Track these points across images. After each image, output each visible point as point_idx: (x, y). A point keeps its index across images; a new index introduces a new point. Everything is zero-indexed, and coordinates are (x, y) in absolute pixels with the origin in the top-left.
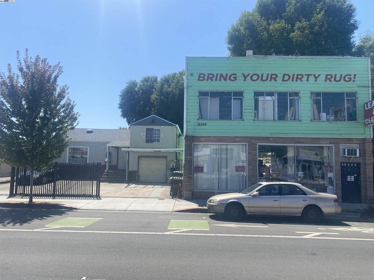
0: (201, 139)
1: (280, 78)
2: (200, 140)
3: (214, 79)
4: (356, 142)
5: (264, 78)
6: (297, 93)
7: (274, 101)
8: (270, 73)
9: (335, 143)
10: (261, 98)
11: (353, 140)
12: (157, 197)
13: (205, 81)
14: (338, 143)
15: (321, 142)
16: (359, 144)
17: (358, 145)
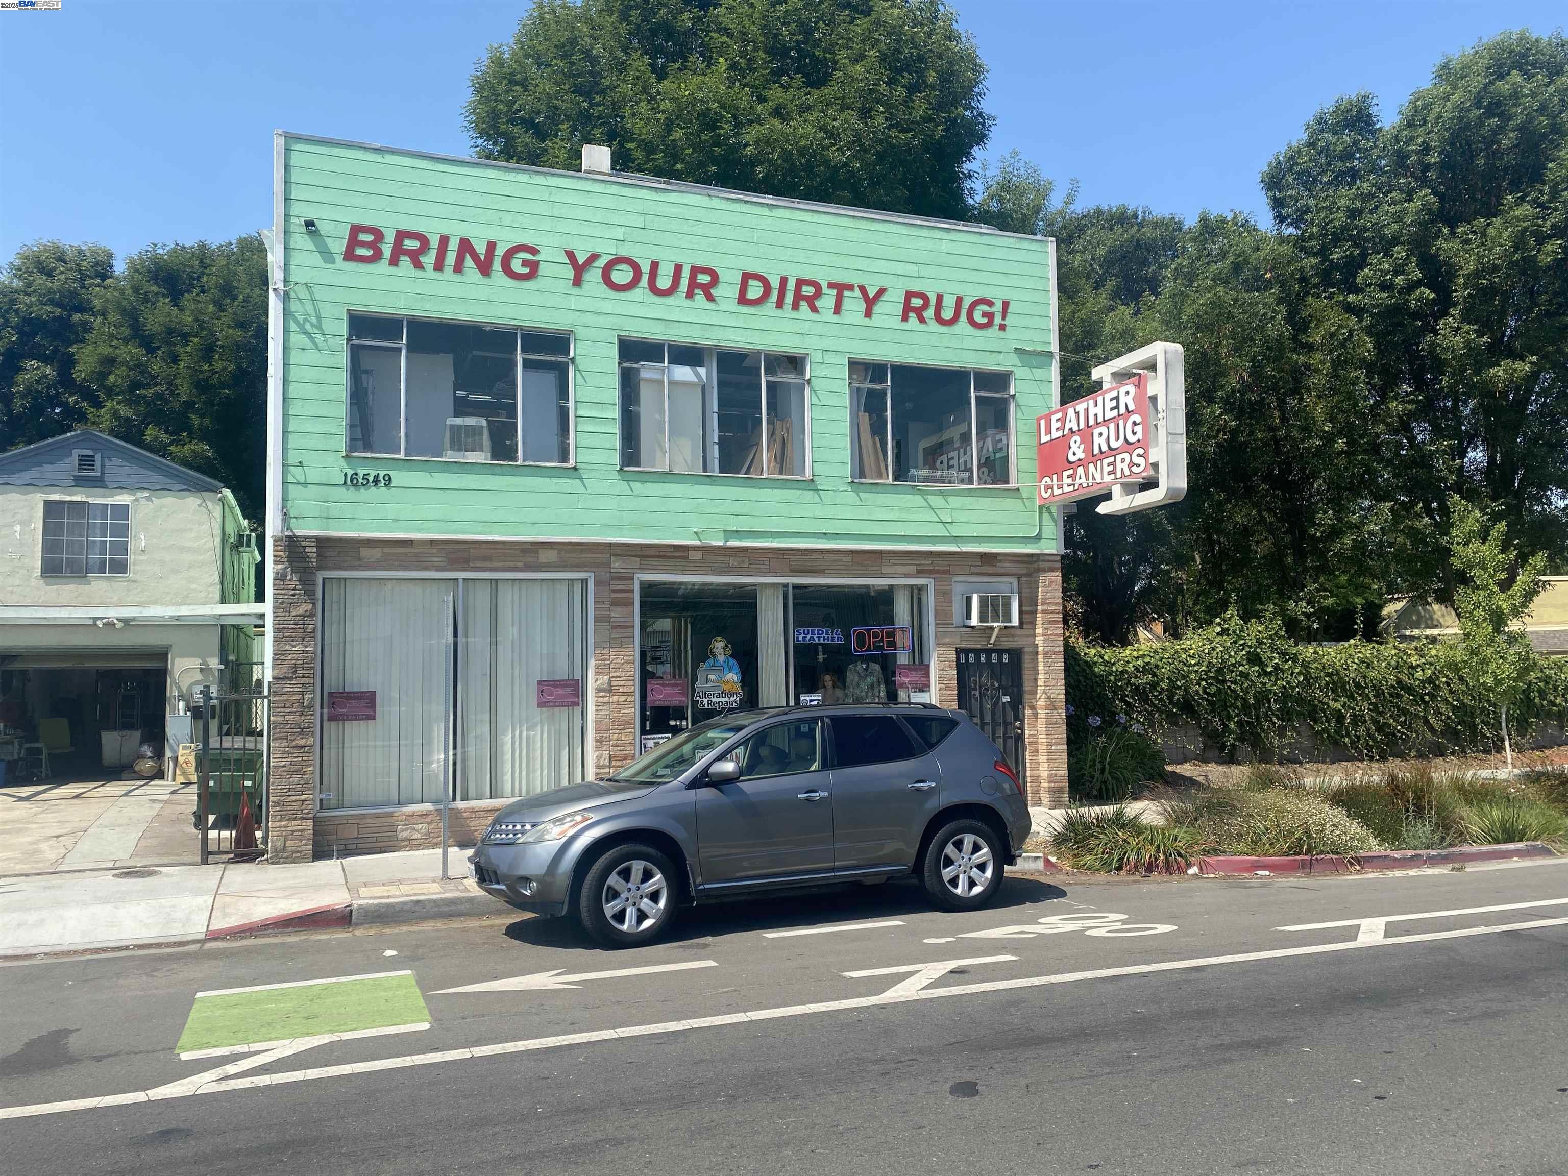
0: (365, 552)
1: (727, 291)
2: (359, 559)
3: (429, 259)
4: (1008, 567)
5: (664, 283)
6: (795, 358)
7: (703, 387)
8: (688, 261)
9: (938, 572)
10: (647, 371)
11: (1000, 561)
12: (110, 865)
13: (382, 267)
14: (947, 572)
15: (886, 569)
16: (1019, 577)
17: (1015, 581)
